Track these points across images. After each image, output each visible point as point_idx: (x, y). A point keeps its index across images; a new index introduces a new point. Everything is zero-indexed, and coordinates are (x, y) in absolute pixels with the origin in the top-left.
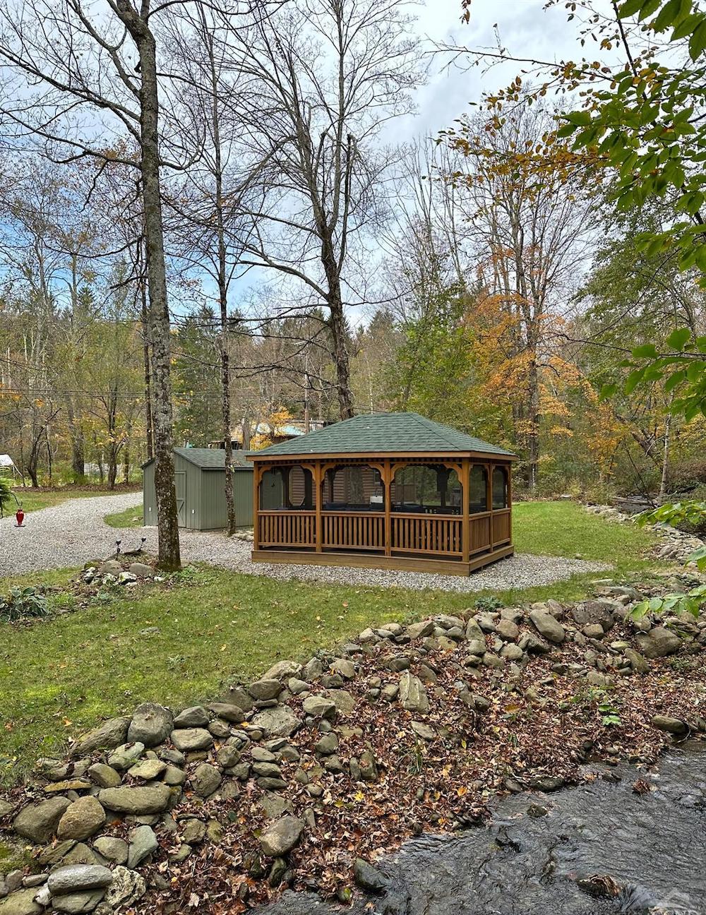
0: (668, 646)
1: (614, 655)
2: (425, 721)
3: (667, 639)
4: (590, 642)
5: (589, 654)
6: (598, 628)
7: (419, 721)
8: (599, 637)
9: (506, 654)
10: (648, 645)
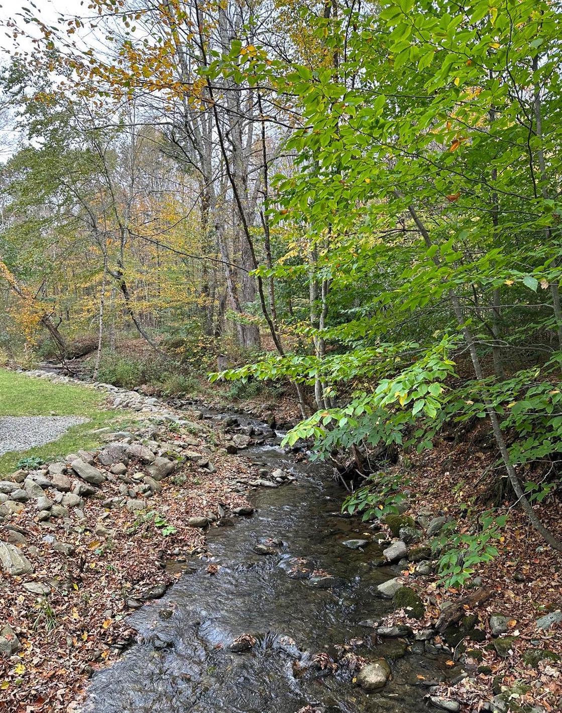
0: (167, 469)
1: (137, 484)
2: (35, 580)
3: (166, 464)
4: (119, 478)
5: (122, 487)
6: (121, 467)
7: (30, 582)
8: (124, 473)
9: (67, 503)
10: (155, 472)
